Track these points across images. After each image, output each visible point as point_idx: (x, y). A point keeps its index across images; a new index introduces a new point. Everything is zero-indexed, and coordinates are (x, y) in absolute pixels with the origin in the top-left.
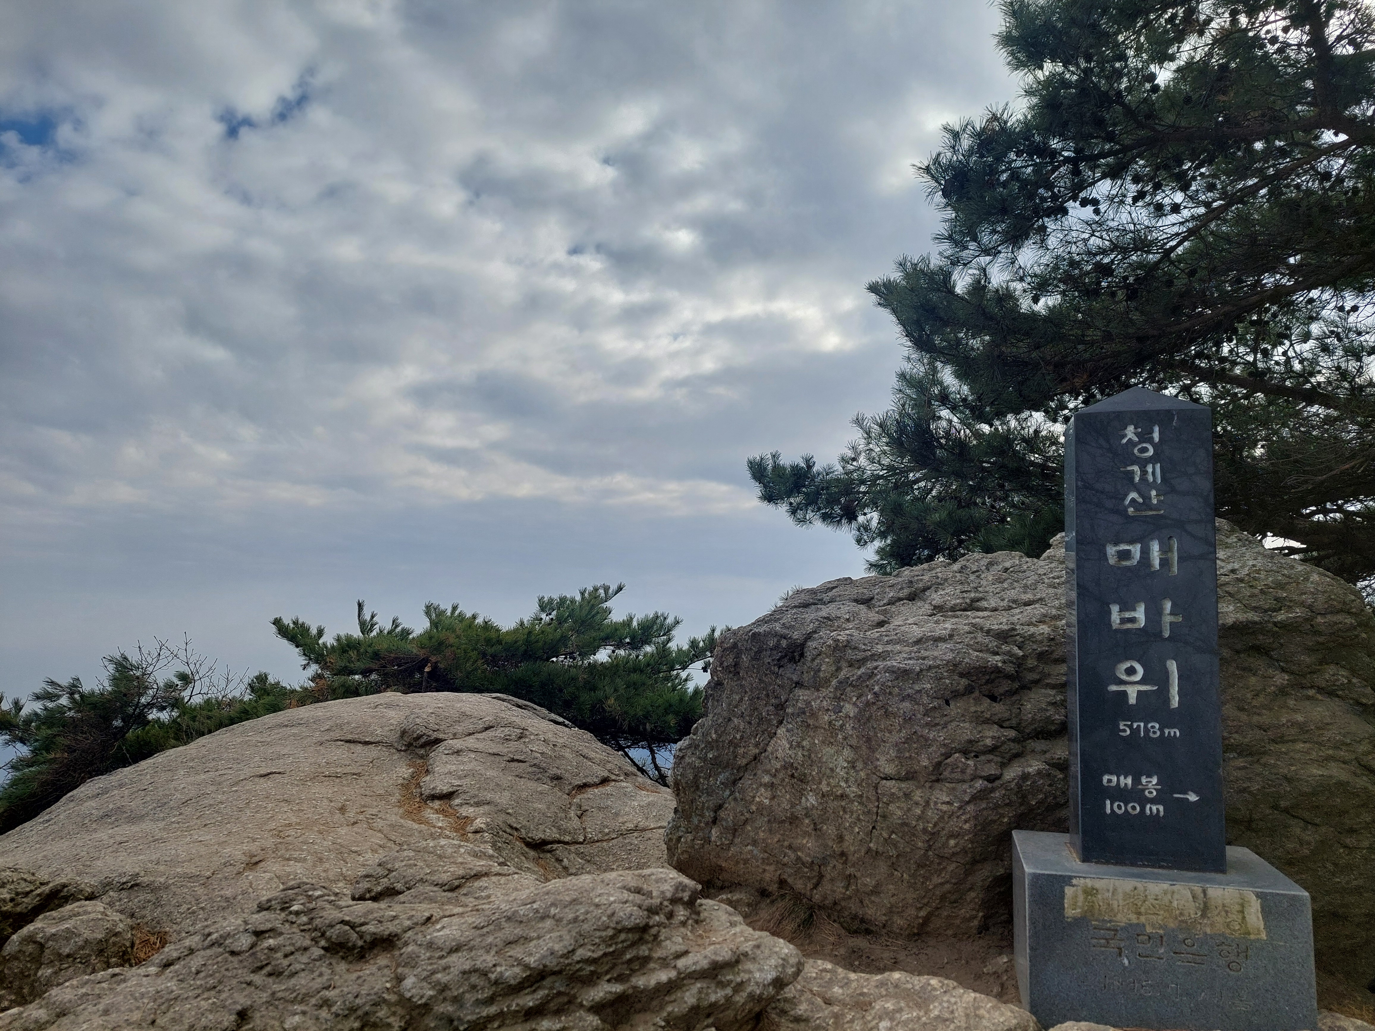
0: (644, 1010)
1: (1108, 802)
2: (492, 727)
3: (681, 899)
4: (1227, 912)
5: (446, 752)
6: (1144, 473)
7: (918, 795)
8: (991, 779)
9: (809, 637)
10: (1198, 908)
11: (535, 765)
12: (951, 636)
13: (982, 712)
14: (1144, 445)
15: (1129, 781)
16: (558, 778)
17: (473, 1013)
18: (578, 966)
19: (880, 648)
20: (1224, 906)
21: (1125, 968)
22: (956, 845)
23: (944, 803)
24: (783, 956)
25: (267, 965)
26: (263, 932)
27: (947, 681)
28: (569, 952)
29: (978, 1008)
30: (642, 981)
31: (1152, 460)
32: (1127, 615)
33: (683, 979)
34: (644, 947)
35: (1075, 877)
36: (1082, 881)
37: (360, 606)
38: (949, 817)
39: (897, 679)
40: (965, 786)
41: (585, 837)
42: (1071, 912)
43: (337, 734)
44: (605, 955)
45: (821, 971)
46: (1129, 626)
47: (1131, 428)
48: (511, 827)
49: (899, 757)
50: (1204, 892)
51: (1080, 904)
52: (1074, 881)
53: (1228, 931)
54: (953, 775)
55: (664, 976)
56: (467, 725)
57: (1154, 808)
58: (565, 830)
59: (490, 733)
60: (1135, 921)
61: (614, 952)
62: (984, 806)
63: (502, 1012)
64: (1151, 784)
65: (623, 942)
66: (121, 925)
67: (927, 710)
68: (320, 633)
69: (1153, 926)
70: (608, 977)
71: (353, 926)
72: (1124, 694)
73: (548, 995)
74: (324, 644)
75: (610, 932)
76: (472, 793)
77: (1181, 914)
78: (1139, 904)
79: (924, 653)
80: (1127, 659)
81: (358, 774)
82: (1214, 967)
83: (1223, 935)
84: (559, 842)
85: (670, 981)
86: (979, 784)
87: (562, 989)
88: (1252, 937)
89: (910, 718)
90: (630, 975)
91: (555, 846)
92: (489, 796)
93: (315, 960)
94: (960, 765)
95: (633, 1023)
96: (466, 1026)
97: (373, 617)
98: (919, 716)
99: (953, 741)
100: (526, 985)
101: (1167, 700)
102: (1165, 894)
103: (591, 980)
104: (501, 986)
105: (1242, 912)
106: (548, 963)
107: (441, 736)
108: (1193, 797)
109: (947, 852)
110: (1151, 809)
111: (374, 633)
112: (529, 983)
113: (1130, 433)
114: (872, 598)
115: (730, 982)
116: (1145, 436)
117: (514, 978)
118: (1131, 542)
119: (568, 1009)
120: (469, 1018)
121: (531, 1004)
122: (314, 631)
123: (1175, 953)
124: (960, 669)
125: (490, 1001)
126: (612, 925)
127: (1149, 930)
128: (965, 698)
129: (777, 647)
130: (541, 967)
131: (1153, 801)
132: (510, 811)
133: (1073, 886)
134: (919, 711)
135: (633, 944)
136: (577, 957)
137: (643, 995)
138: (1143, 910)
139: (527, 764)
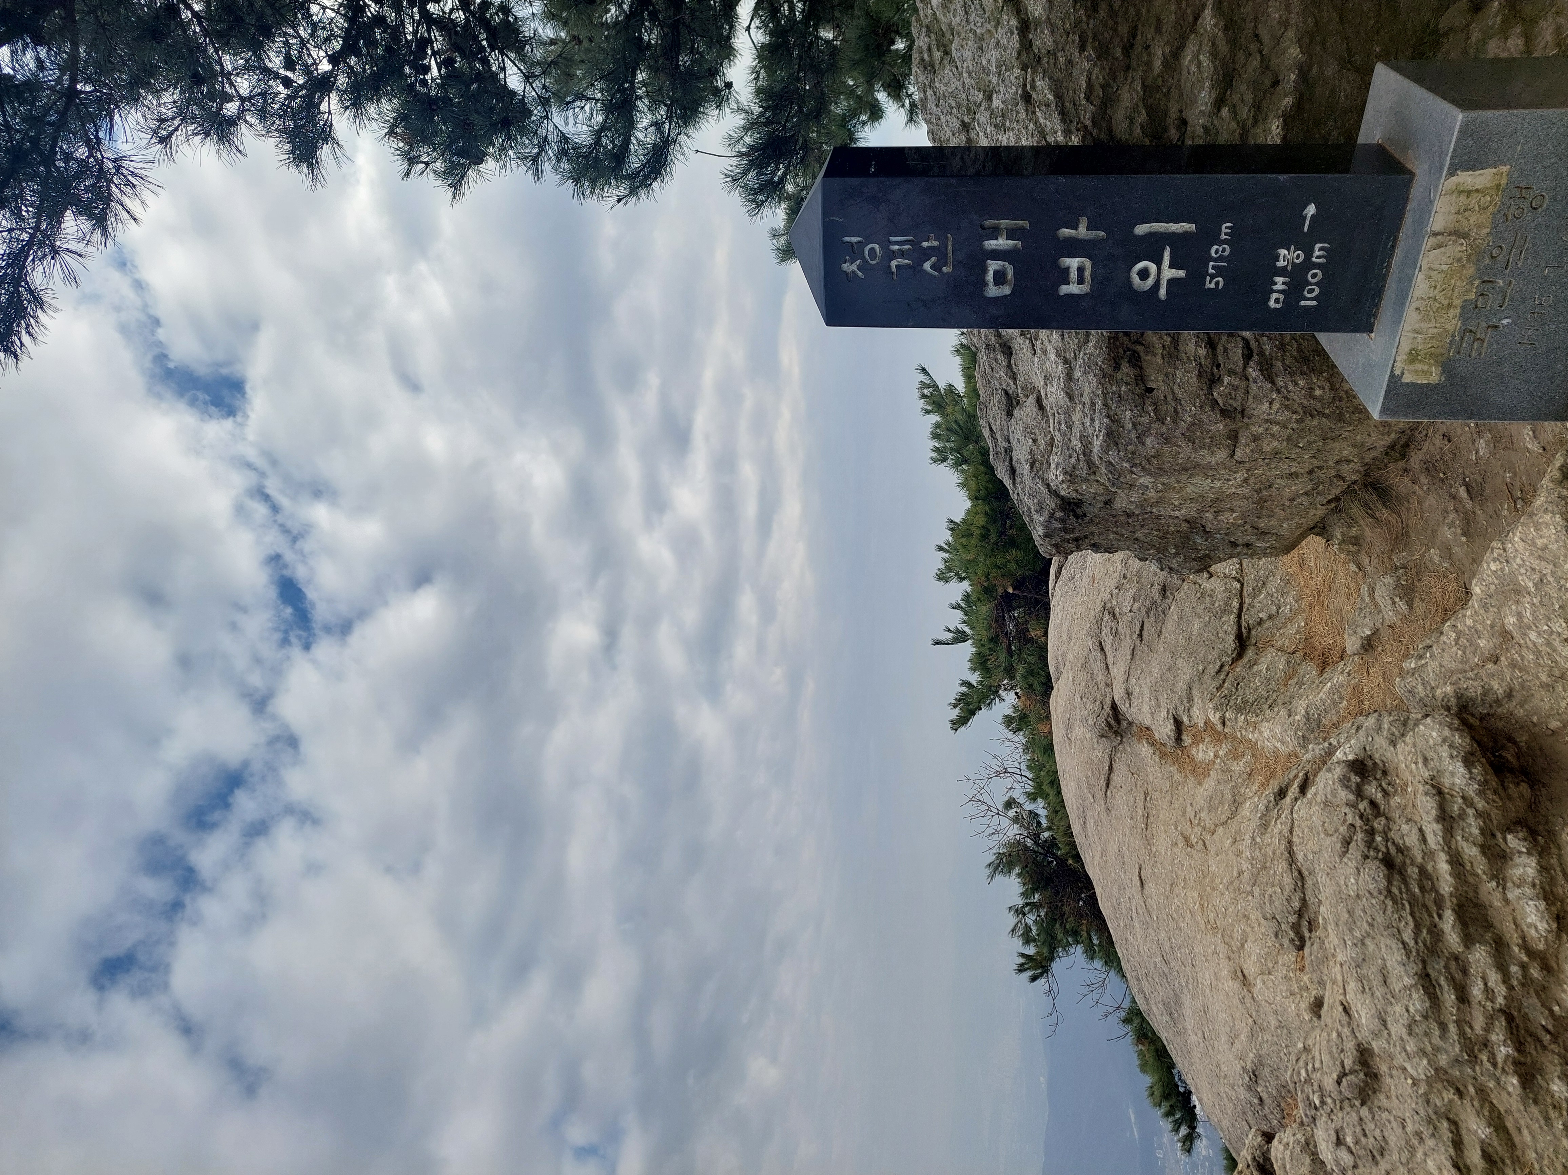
0: (1476, 890)
1: (1303, 303)
2: (1100, 643)
3: (1357, 784)
4: (1466, 210)
5: (1127, 705)
6: (901, 254)
7: (1255, 429)
8: (1248, 356)
9: (1054, 493)
10: (1455, 242)
11: (1147, 613)
12: (1066, 361)
13: (1164, 346)
14: (866, 252)
15: (1279, 280)
16: (1164, 589)
17: (1453, 1045)
18: (1421, 944)
19: (1076, 443)
20: (1458, 213)
21: (1513, 322)
22: (1322, 388)
23: (1271, 408)
24: (1440, 740)
25: (1371, 1152)
26: (1338, 1138)
27: (1123, 388)
28: (1405, 948)
29: (1534, 544)
30: (1446, 884)
31: (885, 244)
32: (1074, 275)
33: (1450, 848)
34: (1409, 870)
35: (1392, 371)
36: (1398, 364)
37: (937, 643)
38: (1288, 400)
39: (1116, 444)
40: (1254, 387)
41: (1235, 578)
42: (1434, 376)
43: (1100, 794)
44: (1412, 914)
45: (1456, 643)
46: (1087, 273)
47: (845, 267)
48: (1219, 671)
49: (1209, 447)
50: (1435, 234)
51: (1426, 368)
52: (1397, 372)
53: (1491, 209)
54: (1238, 398)
55: (1443, 866)
56: (1097, 667)
57: (1317, 253)
58: (1226, 604)
59: (1108, 648)
60: (1458, 311)
61: (1410, 903)
62: (1279, 364)
63: (1455, 1022)
64: (1286, 256)
65: (1401, 893)
66: (1299, 1136)
67: (1158, 420)
68: (965, 683)
69: (1467, 291)
70: (1435, 916)
71: (1343, 1075)
72: (1171, 282)
73: (1446, 978)
74: (978, 682)
75: (1389, 903)
76: (1176, 700)
77: (1459, 260)
78: (1438, 305)
79: (1086, 399)
80: (1129, 279)
81: (1146, 794)
82: (1533, 225)
83: (1494, 215)
84: (1239, 616)
85: (1450, 862)
86: (1253, 372)
87: (1442, 964)
88: (1504, 182)
89: (1166, 439)
90: (1437, 892)
91: (1244, 624)
92: (1181, 685)
93: (1373, 1118)
94: (1227, 391)
95: (1487, 904)
96: (1465, 1054)
97: (949, 630)
98: (1164, 429)
99: (1198, 396)
100: (1432, 991)
101: (1186, 235)
102: (1430, 277)
103: (1436, 934)
104: (1430, 1013)
105: (1469, 193)
106: (1414, 971)
107: (1108, 702)
108: (1311, 210)
109: (1328, 394)
110: (1318, 257)
111: (967, 630)
112: (1431, 987)
113: (849, 267)
114: (1006, 392)
115: (1461, 809)
116: (854, 252)
117: (1423, 1001)
118: (985, 270)
119: (1463, 961)
120: (1457, 1050)
121: (1453, 997)
122: (964, 689)
123: (1506, 269)
124: (1110, 371)
125: (1443, 1027)
126: (1382, 898)
127: (1472, 296)
128: (1145, 365)
129: (1062, 521)
130: (1416, 977)
131: (1309, 254)
132: (1201, 668)
133: (1403, 374)
134: (1158, 429)
135: (1405, 881)
136: (1412, 943)
137: (1460, 888)
138: (1446, 302)
139: (1146, 620)
